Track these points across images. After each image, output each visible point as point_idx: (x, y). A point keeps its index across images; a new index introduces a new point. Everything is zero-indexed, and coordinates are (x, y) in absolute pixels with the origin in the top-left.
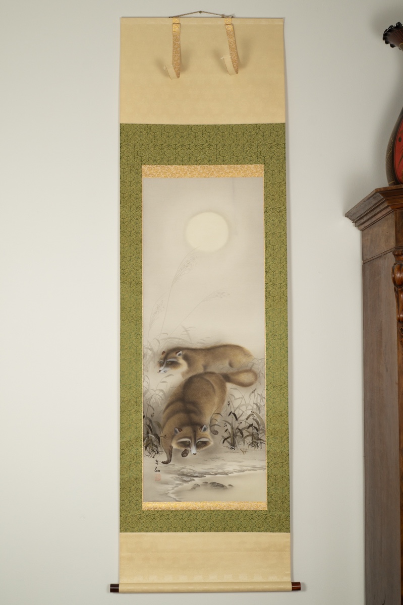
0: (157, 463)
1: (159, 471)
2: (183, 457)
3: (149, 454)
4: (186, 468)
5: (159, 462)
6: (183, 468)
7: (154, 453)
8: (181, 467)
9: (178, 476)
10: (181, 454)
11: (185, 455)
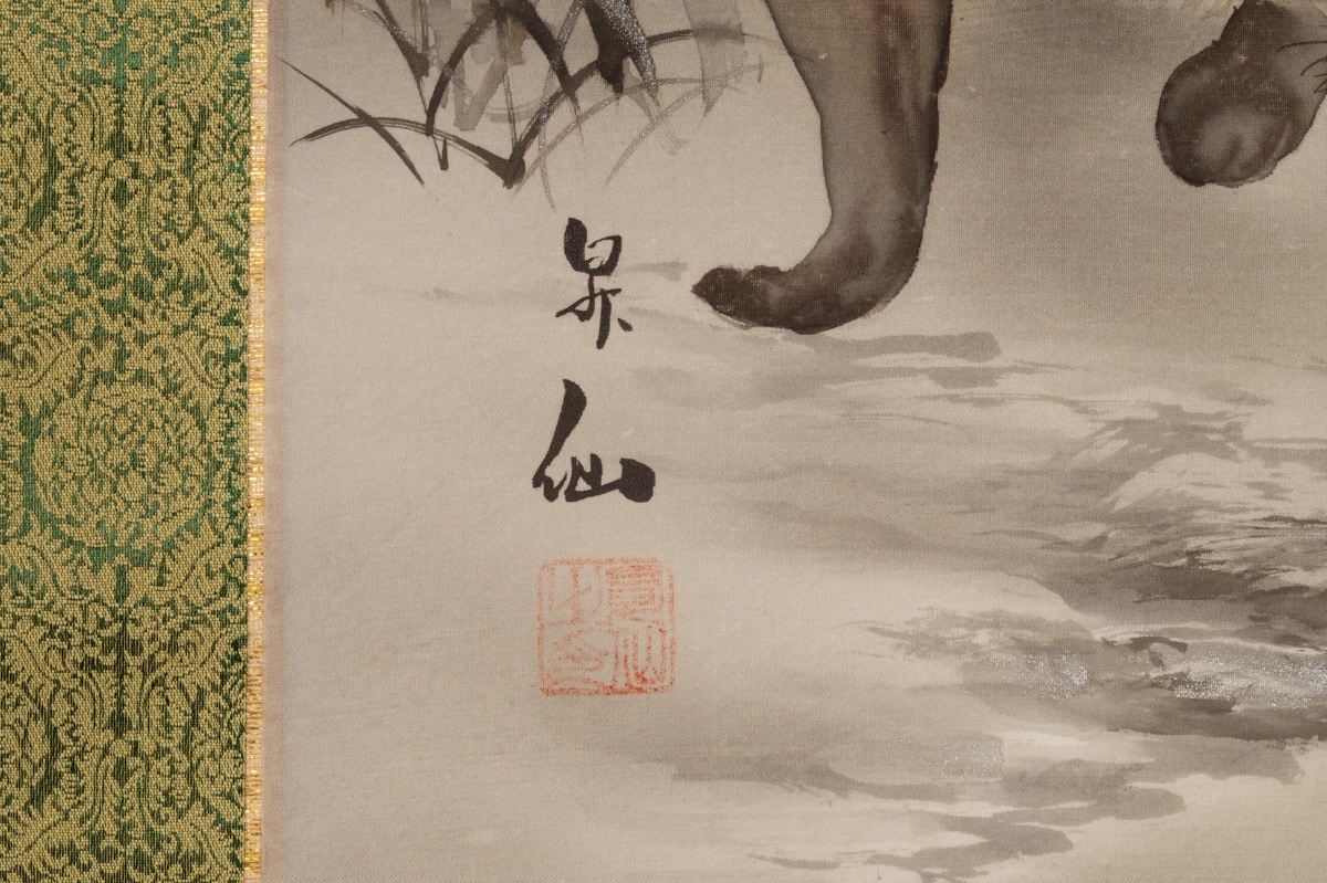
0: (597, 310)
1: (637, 481)
2: (1190, 168)
3: (401, 96)
4: (1257, 426)
5: (633, 288)
6: (1185, 434)
7: (531, 75)
8: (1137, 398)
9: (1053, 609)
10: (1144, 110)
11: (1246, 128)
